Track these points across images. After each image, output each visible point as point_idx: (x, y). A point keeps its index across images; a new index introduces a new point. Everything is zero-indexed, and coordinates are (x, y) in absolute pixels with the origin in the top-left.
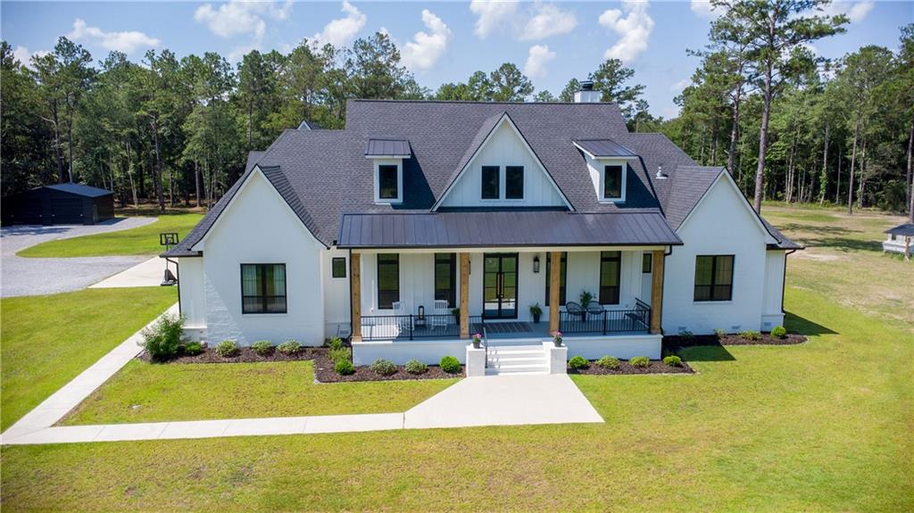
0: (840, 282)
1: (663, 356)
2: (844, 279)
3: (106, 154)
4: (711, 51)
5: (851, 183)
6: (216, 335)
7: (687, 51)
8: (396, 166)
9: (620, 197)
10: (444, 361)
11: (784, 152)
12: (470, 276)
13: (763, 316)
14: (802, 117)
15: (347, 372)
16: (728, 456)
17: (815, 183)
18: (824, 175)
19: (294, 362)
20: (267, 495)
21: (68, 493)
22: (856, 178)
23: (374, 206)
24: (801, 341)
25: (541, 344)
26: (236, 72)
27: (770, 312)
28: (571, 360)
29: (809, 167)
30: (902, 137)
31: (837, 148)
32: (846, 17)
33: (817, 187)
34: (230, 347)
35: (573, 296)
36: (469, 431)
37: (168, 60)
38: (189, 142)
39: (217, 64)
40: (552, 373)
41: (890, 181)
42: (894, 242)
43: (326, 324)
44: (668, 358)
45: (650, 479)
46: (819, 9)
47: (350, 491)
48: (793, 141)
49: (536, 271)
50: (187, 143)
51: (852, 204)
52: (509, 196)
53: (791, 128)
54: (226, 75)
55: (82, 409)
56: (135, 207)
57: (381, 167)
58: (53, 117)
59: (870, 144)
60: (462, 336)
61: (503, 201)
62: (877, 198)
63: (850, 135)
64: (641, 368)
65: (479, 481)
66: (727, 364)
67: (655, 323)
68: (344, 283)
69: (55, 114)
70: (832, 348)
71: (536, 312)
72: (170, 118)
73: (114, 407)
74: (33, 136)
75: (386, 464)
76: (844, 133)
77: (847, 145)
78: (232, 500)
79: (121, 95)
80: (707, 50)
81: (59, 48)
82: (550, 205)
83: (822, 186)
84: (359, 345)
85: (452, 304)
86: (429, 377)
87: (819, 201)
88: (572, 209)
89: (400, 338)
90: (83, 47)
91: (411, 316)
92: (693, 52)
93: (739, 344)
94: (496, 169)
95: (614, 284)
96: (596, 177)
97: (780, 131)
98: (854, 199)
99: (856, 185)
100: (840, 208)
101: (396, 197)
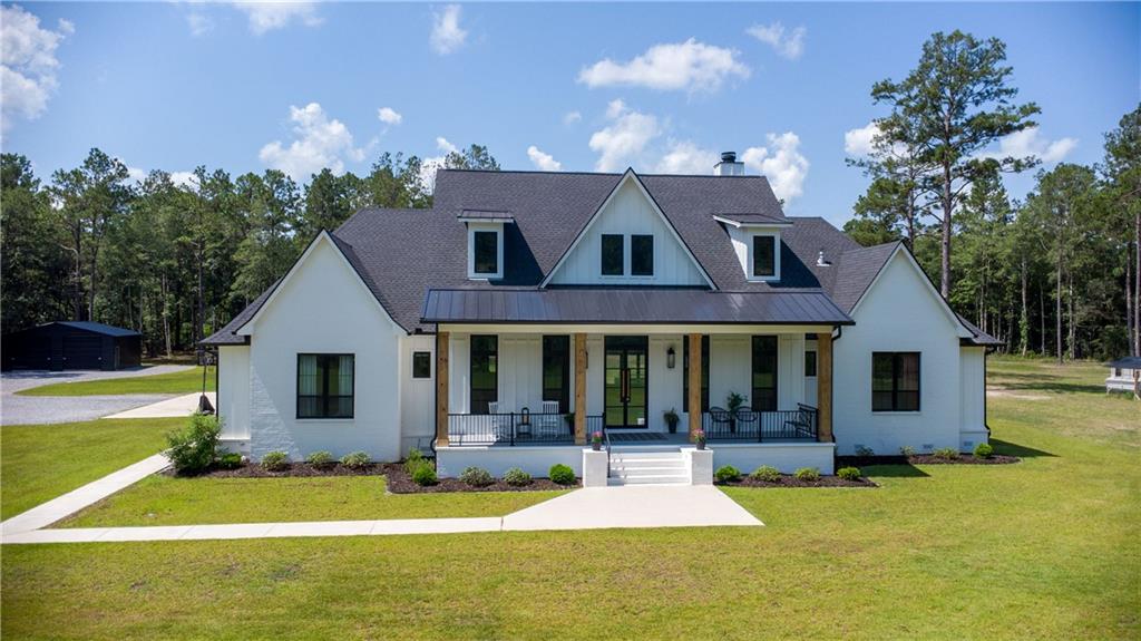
0: (1057, 417)
1: (836, 470)
2: (1061, 414)
3: (135, 290)
4: (875, 160)
5: (1059, 331)
6: (262, 445)
7: (847, 160)
8: (496, 233)
9: (773, 274)
10: (554, 469)
11: (972, 292)
12: (587, 371)
13: (961, 433)
14: (991, 250)
15: (428, 482)
16: (929, 555)
17: (1013, 331)
18: (1024, 320)
19: (360, 477)
20: (320, 588)
21: (55, 588)
22: (1064, 322)
23: (467, 281)
24: (1011, 462)
25: (679, 451)
26: (302, 192)
27: (971, 427)
28: (718, 471)
29: (1004, 310)
30: (1117, 271)
31: (1038, 287)
32: (1036, 106)
33: (1016, 336)
34: (278, 459)
35: (718, 400)
36: (585, 532)
37: (221, 181)
38: (240, 273)
39: (280, 184)
40: (693, 484)
41: (1108, 327)
42: (1119, 379)
43: (403, 438)
44: (842, 470)
45: (827, 575)
46: (1002, 101)
47: (430, 586)
48: (982, 280)
49: (671, 366)
50: (238, 275)
51: (1063, 354)
52: (635, 272)
53: (979, 263)
54: (290, 195)
55: (82, 515)
56: (169, 357)
57: (477, 234)
58: (75, 245)
59: (1078, 280)
60: (577, 441)
61: (627, 277)
62: (1092, 348)
63: (1053, 269)
64: (808, 480)
65: (601, 576)
66: (920, 480)
67: (824, 427)
68: (427, 385)
69: (78, 242)
70: (1052, 468)
71: (672, 420)
72: (220, 248)
73: (123, 515)
74: (48, 270)
75: (477, 561)
76: (1045, 268)
77: (1050, 281)
78: (273, 593)
79: (162, 217)
80: (871, 159)
81: (88, 163)
82: (687, 283)
83: (1023, 333)
84: (444, 451)
85: (564, 409)
86: (534, 489)
87: (1021, 352)
88: (714, 288)
89: (499, 443)
90: (120, 161)
91: (512, 414)
92: (854, 162)
93: (933, 463)
94: (620, 238)
95: (770, 385)
96: (742, 251)
97: (967, 266)
98: (1065, 348)
99: (1065, 331)
100: (1049, 360)
101: (496, 272)
